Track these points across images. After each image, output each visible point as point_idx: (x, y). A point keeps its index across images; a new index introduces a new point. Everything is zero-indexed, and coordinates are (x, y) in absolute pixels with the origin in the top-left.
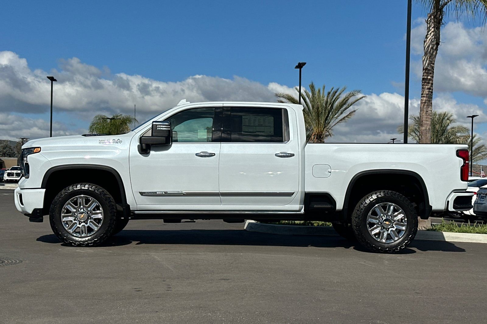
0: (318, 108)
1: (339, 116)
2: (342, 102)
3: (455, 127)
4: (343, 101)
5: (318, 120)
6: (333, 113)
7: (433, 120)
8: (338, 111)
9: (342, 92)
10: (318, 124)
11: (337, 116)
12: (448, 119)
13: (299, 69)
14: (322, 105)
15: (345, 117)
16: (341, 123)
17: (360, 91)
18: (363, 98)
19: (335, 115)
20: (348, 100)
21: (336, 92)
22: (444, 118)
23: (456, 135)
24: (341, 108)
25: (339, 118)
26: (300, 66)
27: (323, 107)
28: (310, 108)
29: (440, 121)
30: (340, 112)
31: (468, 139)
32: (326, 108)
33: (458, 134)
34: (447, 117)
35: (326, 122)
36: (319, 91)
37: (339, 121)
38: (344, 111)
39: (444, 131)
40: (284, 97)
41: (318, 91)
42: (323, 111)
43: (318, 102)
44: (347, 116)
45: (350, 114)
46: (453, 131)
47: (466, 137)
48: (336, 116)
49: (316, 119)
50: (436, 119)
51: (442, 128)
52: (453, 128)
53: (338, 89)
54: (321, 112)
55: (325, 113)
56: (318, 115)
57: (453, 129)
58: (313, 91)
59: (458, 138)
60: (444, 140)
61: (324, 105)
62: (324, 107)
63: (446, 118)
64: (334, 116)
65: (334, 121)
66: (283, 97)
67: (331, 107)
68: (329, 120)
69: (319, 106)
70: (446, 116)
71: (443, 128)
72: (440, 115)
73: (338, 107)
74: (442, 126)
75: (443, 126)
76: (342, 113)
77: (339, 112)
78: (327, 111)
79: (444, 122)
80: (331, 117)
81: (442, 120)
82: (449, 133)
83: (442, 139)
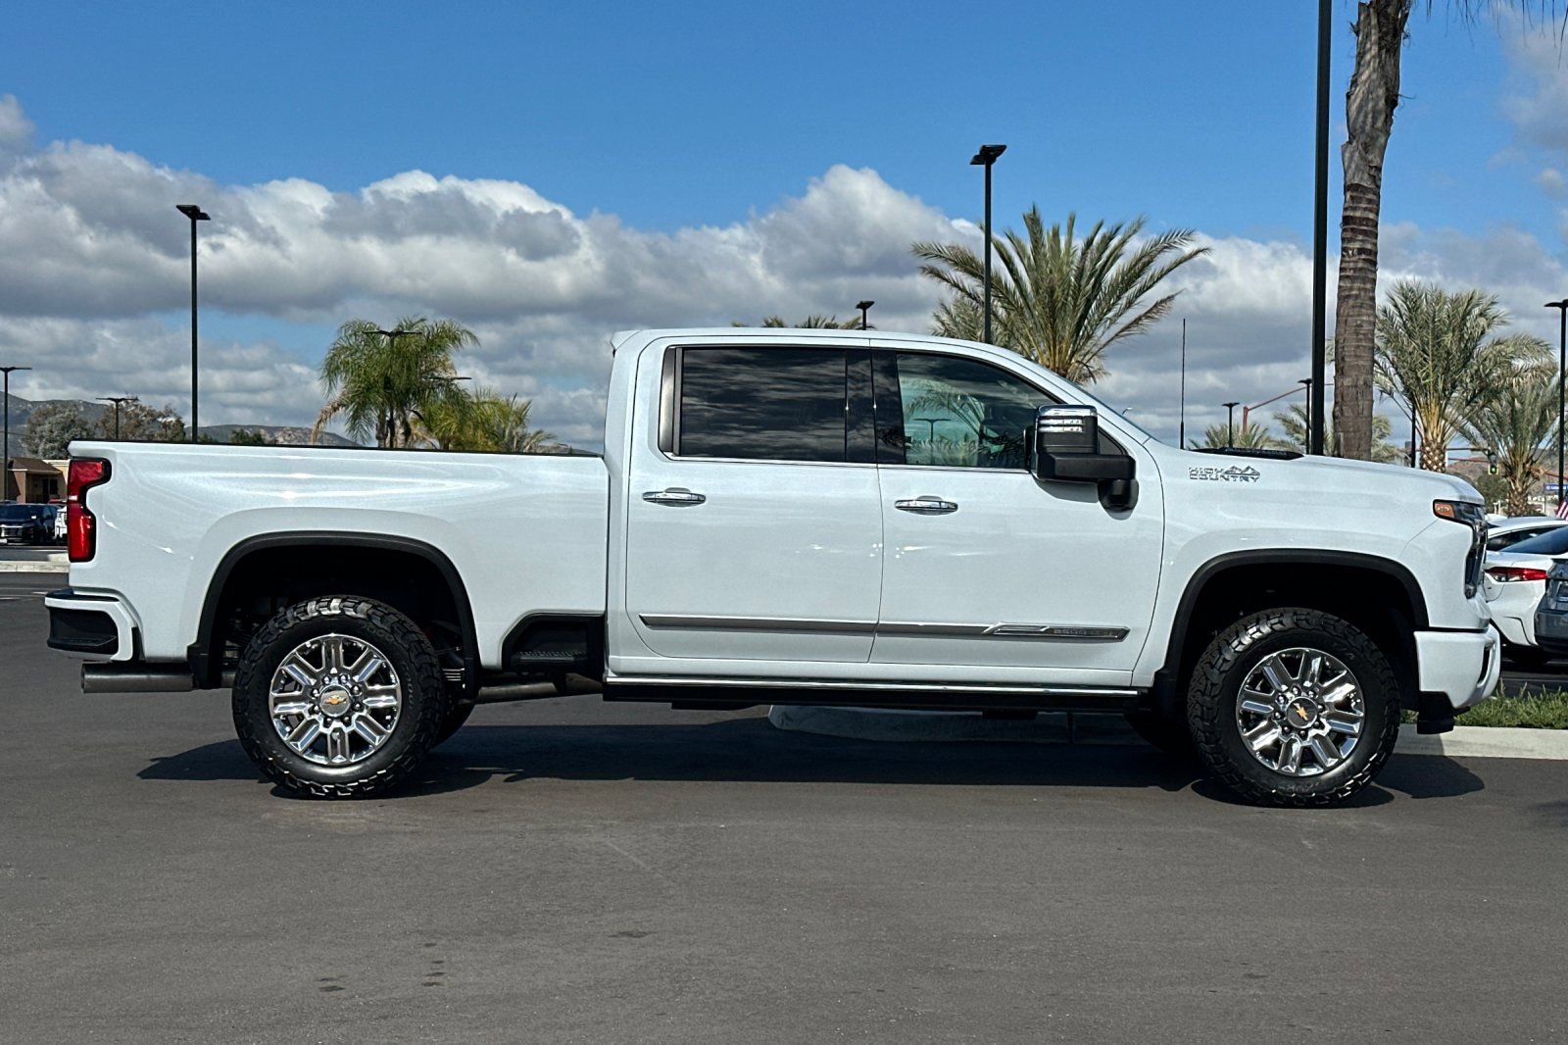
0: (1052, 292)
1: (1118, 315)
2: (1130, 269)
3: (1506, 341)
4: (1135, 265)
5: (1054, 331)
6: (1100, 304)
7: (1434, 318)
8: (1119, 298)
9: (1129, 236)
10: (1051, 342)
11: (1115, 316)
12: (1481, 315)
13: (983, 167)
14: (1064, 280)
15: (1140, 318)
16: (1128, 337)
17: (1189, 234)
18: (1201, 255)
19: (1109, 310)
20: (1149, 262)
21: (1111, 239)
22: (1470, 310)
23: (1510, 364)
24: (1127, 290)
25: (1119, 320)
26: (988, 156)
27: (1070, 285)
28: (1026, 291)
29: (1455, 323)
30: (1123, 301)
31: (1549, 380)
32: (1078, 288)
33: (1519, 363)
34: (1481, 307)
35: (1078, 335)
36: (1056, 234)
37: (1122, 331)
38: (1137, 297)
39: (1471, 354)
40: (941, 257)
41: (1051, 234)
42: (1069, 298)
43: (1051, 272)
44: (1147, 315)
45: (1155, 306)
46: (1499, 352)
47: (1542, 372)
48: (1110, 315)
49: (1046, 325)
50: (1444, 315)
51: (1463, 346)
52: (1499, 343)
53: (1118, 229)
54: (1064, 304)
55: (1075, 306)
56: (1053, 312)
57: (1498, 347)
58: (1035, 233)
59: (1515, 376)
60: (1471, 381)
61: (1073, 279)
62: (1072, 288)
63: (1476, 311)
64: (1105, 314)
65: (1103, 333)
66: (936, 256)
67: (1094, 287)
68: (1089, 328)
69: (1057, 283)
70: (1478, 305)
71: (1466, 346)
72: (1455, 302)
73: (1118, 285)
74: (1462, 338)
75: (1466, 337)
76: (1130, 304)
77: (1120, 302)
78: (1082, 301)
79: (1468, 324)
80: (1096, 317)
81: (1464, 318)
82: (1485, 360)
83: (1462, 381)
